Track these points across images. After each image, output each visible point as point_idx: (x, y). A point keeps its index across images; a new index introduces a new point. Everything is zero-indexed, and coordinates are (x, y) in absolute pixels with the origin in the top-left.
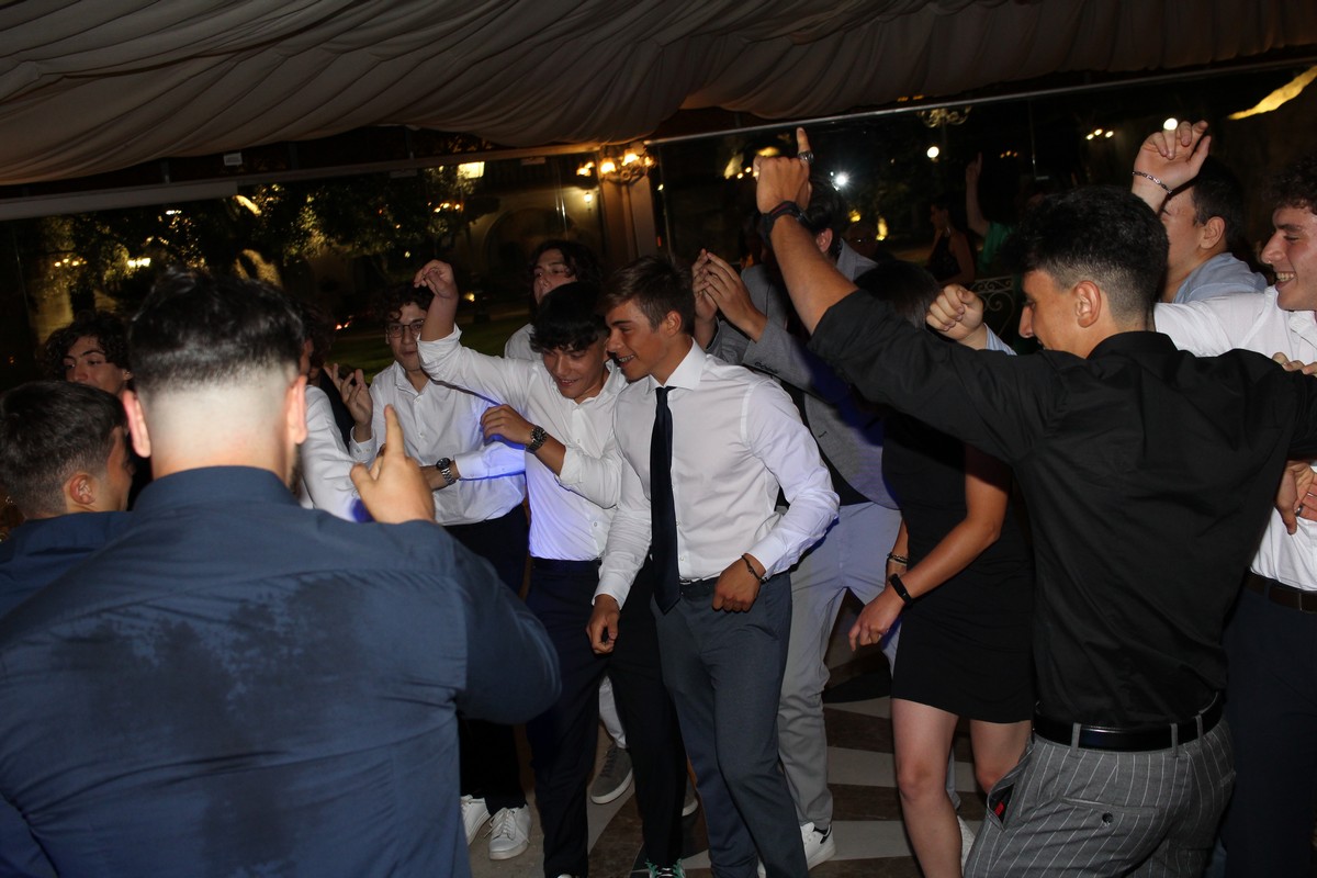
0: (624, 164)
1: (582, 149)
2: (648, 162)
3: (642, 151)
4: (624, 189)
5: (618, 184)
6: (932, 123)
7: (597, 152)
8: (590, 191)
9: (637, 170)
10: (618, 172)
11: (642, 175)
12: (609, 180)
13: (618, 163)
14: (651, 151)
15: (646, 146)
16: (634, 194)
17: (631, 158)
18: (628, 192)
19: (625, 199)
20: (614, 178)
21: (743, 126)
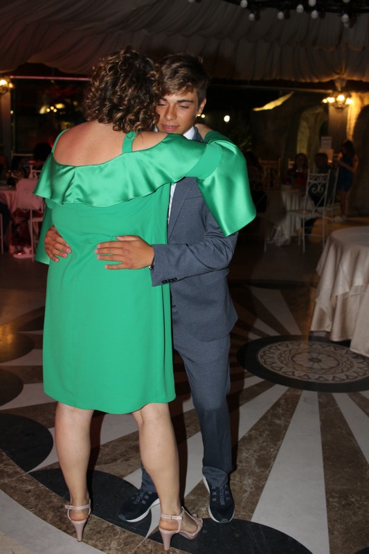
2: (11, 86)
3: (9, 80)
11: (7, 91)
14: (12, 81)
16: (3, 100)
17: (3, 82)
18: (1, 98)
21: (55, 76)
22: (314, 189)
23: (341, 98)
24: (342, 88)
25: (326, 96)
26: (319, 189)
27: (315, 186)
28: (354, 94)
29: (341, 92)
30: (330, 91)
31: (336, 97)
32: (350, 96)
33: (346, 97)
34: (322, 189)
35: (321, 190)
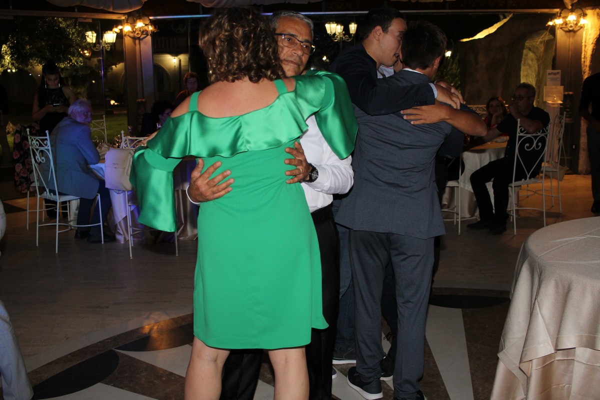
0: (136, 27)
1: (114, 17)
2: (151, 28)
3: (148, 22)
4: (137, 41)
5: (134, 38)
6: (336, 39)
7: (124, 20)
8: (176, 57)
9: (144, 32)
10: (134, 32)
11: (147, 35)
12: (129, 36)
13: (133, 27)
14: (153, 23)
15: (150, 20)
16: (142, 44)
17: (140, 24)
18: (140, 44)
19: (138, 47)
20: (132, 35)
21: (203, 14)
22: (527, 145)
23: (572, 18)
24: (572, 5)
25: (552, 16)
26: (534, 145)
27: (530, 141)
28: (589, 12)
29: (572, 11)
30: (558, 10)
31: (565, 17)
32: (585, 15)
33: (579, 16)
34: (540, 144)
35: (537, 146)
